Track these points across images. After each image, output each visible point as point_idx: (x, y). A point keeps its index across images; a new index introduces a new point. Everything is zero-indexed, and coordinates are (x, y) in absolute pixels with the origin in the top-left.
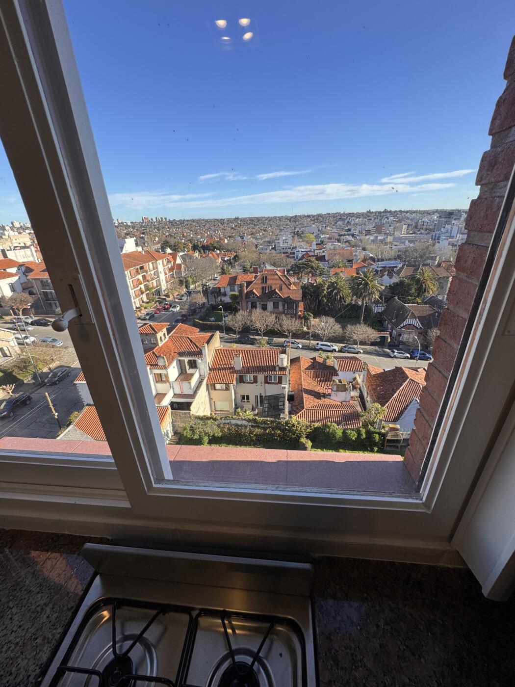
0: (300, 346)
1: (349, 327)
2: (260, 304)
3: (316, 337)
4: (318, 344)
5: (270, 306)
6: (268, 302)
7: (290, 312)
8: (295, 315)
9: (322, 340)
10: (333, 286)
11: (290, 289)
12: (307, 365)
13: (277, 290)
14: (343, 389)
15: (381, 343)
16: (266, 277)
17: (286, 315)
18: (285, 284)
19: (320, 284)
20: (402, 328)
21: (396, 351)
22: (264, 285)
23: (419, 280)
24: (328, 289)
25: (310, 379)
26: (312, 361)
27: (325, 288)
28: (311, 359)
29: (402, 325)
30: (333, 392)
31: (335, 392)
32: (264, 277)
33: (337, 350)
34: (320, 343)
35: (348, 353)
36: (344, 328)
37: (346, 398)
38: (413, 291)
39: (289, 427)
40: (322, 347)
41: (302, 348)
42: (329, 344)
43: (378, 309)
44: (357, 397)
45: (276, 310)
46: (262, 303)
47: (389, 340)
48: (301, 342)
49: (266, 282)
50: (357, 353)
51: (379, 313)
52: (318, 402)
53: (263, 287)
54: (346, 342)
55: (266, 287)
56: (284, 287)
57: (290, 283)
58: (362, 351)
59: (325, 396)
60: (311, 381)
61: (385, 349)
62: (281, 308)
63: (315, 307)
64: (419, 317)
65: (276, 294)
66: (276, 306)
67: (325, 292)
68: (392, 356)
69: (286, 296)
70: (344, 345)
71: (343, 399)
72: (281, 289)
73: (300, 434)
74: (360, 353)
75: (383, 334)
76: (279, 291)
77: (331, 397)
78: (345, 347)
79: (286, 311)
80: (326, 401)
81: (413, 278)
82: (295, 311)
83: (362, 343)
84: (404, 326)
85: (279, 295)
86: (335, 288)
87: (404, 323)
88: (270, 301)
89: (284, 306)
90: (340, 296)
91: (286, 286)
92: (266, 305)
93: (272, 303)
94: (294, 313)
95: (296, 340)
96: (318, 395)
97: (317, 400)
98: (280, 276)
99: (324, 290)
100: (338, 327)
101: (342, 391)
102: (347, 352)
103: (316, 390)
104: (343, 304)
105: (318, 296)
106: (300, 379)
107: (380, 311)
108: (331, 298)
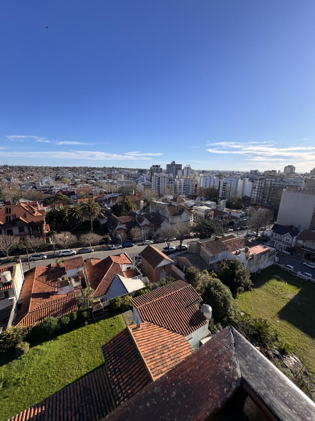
0: (46, 257)
1: (83, 236)
2: (5, 230)
3: (59, 247)
4: (60, 252)
5: (16, 230)
6: (14, 228)
7: (36, 232)
8: (40, 234)
9: (64, 249)
10: (71, 210)
11: (33, 216)
12: (41, 272)
13: (21, 218)
14: (66, 284)
15: (106, 241)
16: (10, 209)
17: (30, 235)
18: (29, 213)
19: (63, 210)
20: (116, 231)
21: (114, 245)
22: (8, 215)
23: (126, 203)
24: (68, 213)
25: (41, 284)
26: (47, 267)
27: (66, 212)
28: (46, 266)
29: (116, 229)
30: (59, 289)
31: (61, 288)
32: (7, 209)
33: (76, 253)
34: (62, 251)
35: (84, 253)
36: (78, 238)
37: (70, 290)
38: (124, 209)
40: (64, 254)
41: (47, 258)
42: (69, 250)
43: (102, 222)
44: (79, 286)
45: (22, 233)
46: (6, 229)
47: (110, 239)
48: (45, 254)
49: (10, 212)
50: (90, 252)
51: (104, 224)
52: (47, 300)
53: (7, 217)
54: (83, 246)
55: (10, 217)
56: (28, 215)
57: (34, 211)
58: (93, 250)
59: (53, 293)
60: (41, 285)
61: (109, 245)
62: (26, 230)
63: (61, 226)
64: (124, 223)
65: (20, 221)
66: (21, 230)
67: (67, 215)
68: (112, 249)
69: (30, 221)
70: (81, 248)
71: (68, 291)
72: (25, 217)
74: (92, 251)
75: (105, 237)
76: (23, 218)
77: (58, 293)
78: (81, 250)
79: (32, 232)
80: (54, 298)
81: (123, 202)
82: (39, 231)
83: (93, 245)
84: (117, 230)
85: (23, 221)
86: (74, 212)
87: (117, 228)
88: (14, 227)
89: (29, 229)
90: (78, 217)
91: (30, 213)
92: (12, 230)
93: (18, 228)
94: (40, 233)
95: (41, 253)
96: (46, 295)
97: (44, 300)
98: (25, 207)
99: (66, 213)
100: (74, 237)
101: (66, 286)
102: (82, 253)
103: (46, 291)
104: (81, 221)
105: (62, 218)
106: (31, 287)
107: (105, 223)
108: (72, 219)
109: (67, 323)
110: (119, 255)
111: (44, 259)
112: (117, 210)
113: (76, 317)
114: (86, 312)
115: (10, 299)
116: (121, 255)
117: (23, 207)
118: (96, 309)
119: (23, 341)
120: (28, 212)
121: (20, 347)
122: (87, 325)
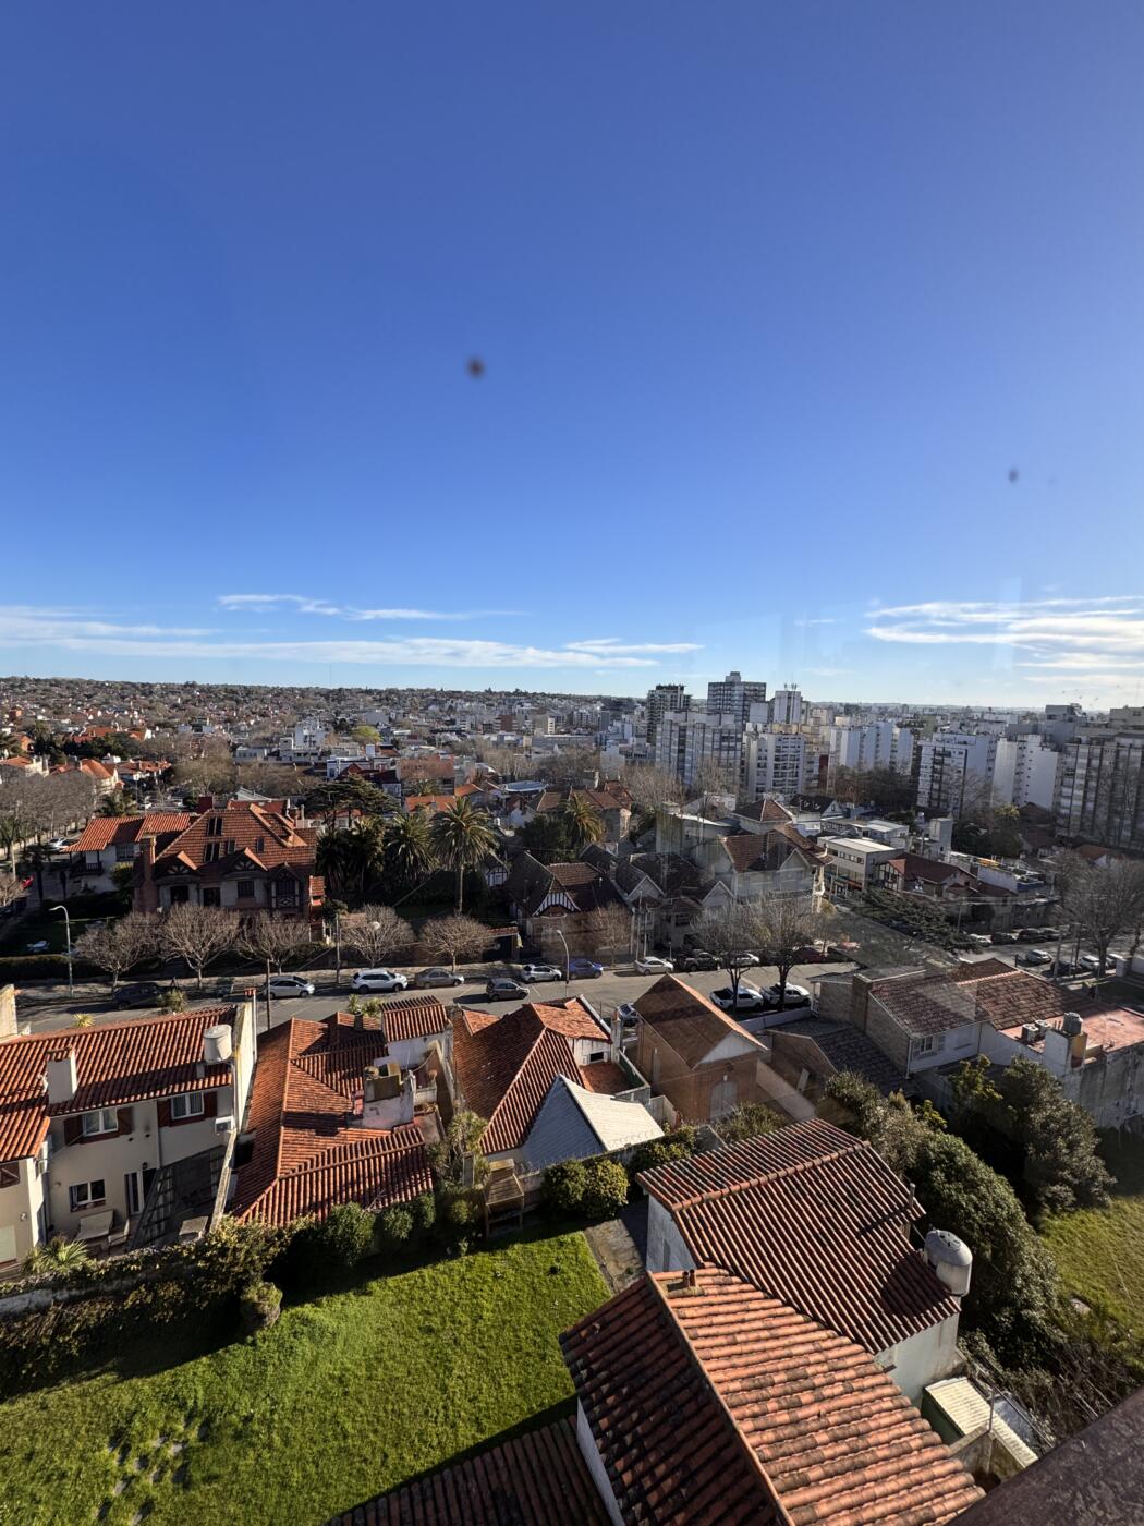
0: (311, 989)
1: (431, 926)
2: (198, 890)
3: (353, 958)
4: (357, 976)
5: (228, 892)
6: (224, 883)
7: (287, 902)
8: (296, 910)
9: (368, 965)
10: (396, 835)
11: (284, 846)
12: (308, 1043)
13: (248, 852)
14: (390, 1092)
15: (503, 950)
16: (220, 821)
17: (271, 911)
18: (273, 835)
19: (368, 831)
20: (541, 914)
21: (533, 967)
22: (212, 840)
23: (570, 816)
24: (385, 842)
25: (309, 1080)
26: (326, 1026)
27: (379, 840)
28: (322, 1021)
29: (541, 908)
30: (368, 1106)
31: (373, 1105)
32: (213, 820)
33: (405, 985)
34: (363, 972)
35: (432, 987)
36: (417, 930)
37: (402, 1115)
38: (563, 838)
39: (207, 1260)
40: (367, 982)
41: (316, 994)
42: (383, 971)
43: (494, 879)
44: (431, 1103)
45: (246, 902)
46: (203, 886)
47: (520, 944)
48: (310, 978)
49: (219, 832)
50: (453, 985)
51: (498, 886)
52: (330, 1143)
53: (210, 846)
54: (427, 960)
55: (217, 845)
56: (269, 843)
57: (286, 831)
58: (462, 979)
59: (348, 1120)
60: (310, 1085)
61: (514, 965)
62: (259, 894)
63: (357, 886)
64: (569, 888)
65: (245, 862)
66: (245, 891)
67: (379, 849)
68: (527, 978)
69: (273, 864)
70: (423, 969)
71: (396, 1118)
72: (259, 849)
73: (246, 1271)
74: (459, 982)
75: (505, 932)
76: (255, 853)
77: (365, 1122)
78: (424, 973)
79: (274, 901)
80: (350, 1135)
81: (559, 812)
82: (297, 899)
83: (462, 959)
84: (545, 910)
85: (253, 862)
86: (403, 839)
87: (545, 904)
88: (225, 880)
89: (268, 890)
90: (415, 856)
91: (276, 838)
92: (218, 890)
93: (236, 884)
94: (297, 904)
95: (293, 974)
96: (326, 1124)
97: (322, 1141)
98: (261, 818)
99: (376, 844)
100: (403, 928)
101: (389, 1098)
102: (428, 985)
103: (325, 1108)
104: (423, 874)
105: (364, 860)
106: (280, 1087)
107: (500, 882)
108: (394, 862)
109: (404, 1235)
110: (560, 1004)
111: (304, 994)
112: (538, 838)
113: (431, 1217)
114: (464, 1204)
115: (218, 1121)
116: (566, 1004)
117: (256, 818)
118: (499, 1198)
119: (265, 1278)
120: (270, 832)
121: (256, 1299)
122: (467, 1254)
